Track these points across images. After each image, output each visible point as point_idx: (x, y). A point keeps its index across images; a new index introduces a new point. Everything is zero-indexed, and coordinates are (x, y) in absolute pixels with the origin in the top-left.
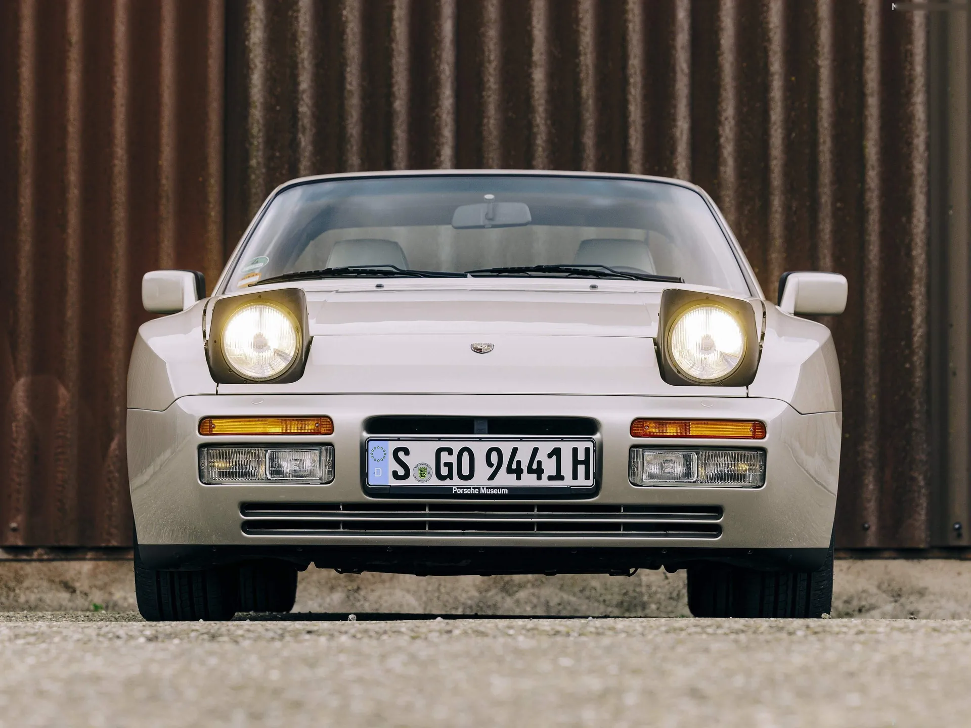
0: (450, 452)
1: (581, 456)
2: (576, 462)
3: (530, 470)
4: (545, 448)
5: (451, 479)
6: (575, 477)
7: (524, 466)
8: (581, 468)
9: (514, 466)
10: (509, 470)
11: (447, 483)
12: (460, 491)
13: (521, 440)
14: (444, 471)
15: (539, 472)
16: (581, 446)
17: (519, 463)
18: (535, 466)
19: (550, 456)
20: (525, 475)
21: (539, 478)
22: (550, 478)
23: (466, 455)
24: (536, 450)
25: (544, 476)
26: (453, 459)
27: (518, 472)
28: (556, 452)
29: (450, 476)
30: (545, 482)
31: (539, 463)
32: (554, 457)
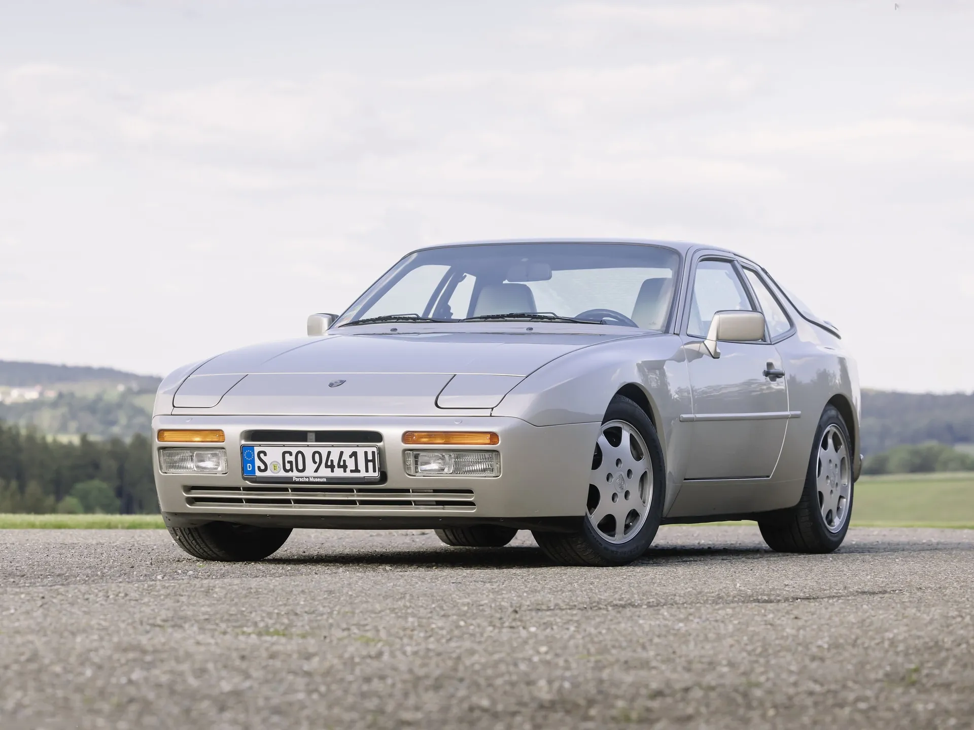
0: (291, 454)
1: (370, 457)
2: (367, 461)
3: (339, 466)
4: (348, 451)
5: (292, 471)
6: (367, 471)
7: (336, 463)
8: (370, 465)
9: (329, 464)
10: (327, 466)
11: (290, 474)
12: (297, 480)
13: (333, 446)
14: (288, 467)
15: (345, 467)
16: (370, 450)
17: (332, 461)
18: (342, 464)
19: (351, 457)
20: (336, 469)
21: (345, 471)
22: (352, 471)
23: (300, 456)
24: (342, 453)
25: (348, 470)
26: (292, 459)
27: (332, 467)
28: (354, 454)
29: (291, 470)
30: (348, 474)
31: (344, 461)
32: (353, 457)
